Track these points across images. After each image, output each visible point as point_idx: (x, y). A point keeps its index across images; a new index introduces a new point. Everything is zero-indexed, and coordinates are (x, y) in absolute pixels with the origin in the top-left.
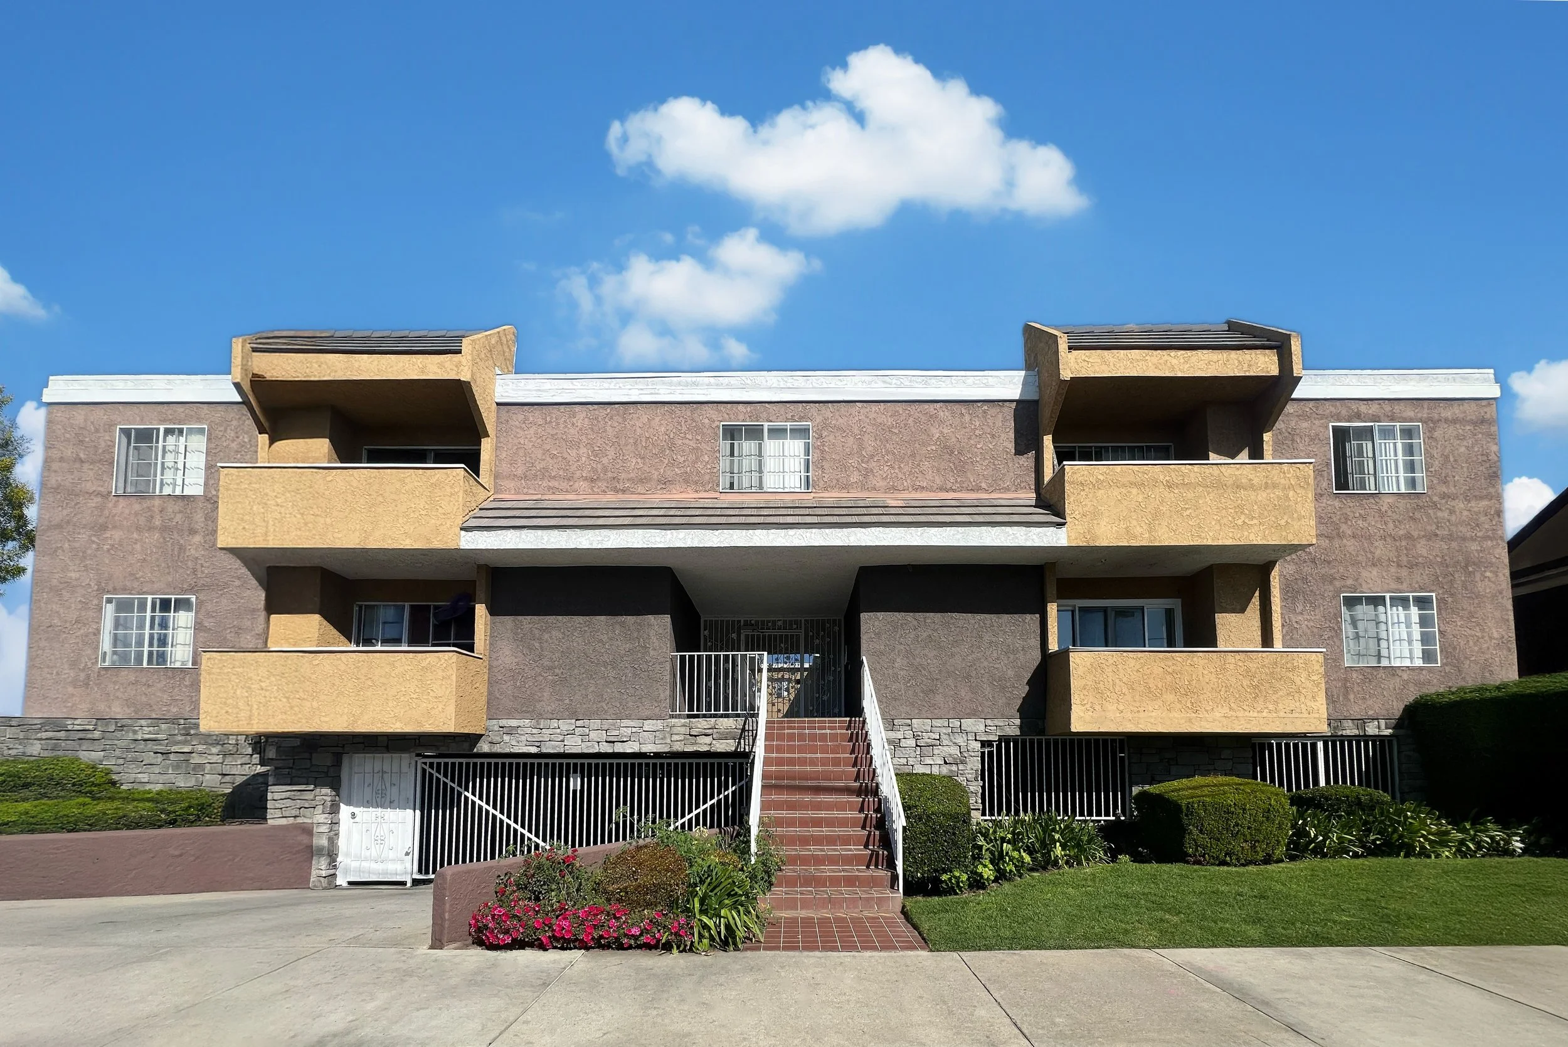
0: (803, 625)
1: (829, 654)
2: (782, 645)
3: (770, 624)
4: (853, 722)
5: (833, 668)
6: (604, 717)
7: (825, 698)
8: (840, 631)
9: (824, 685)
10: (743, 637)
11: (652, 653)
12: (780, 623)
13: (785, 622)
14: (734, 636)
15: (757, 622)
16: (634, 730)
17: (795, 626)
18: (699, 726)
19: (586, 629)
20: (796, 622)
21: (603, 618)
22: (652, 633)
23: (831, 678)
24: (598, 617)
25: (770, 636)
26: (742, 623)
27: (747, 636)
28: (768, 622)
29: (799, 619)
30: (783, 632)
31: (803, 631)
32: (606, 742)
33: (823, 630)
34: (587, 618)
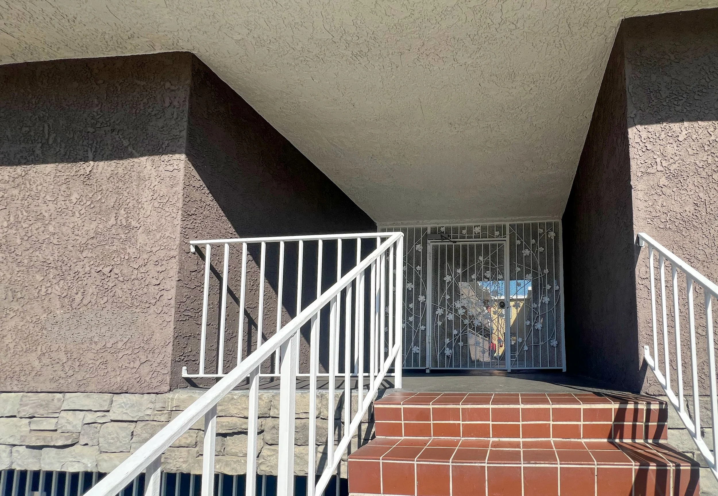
0: (508, 232)
1: (543, 269)
2: (481, 258)
3: (464, 232)
4: (629, 416)
5: (548, 287)
6: (32, 385)
7: (539, 326)
8: (556, 238)
9: (536, 309)
10: (430, 248)
11: (142, 238)
12: (477, 230)
13: (483, 228)
14: (419, 247)
15: (448, 229)
16: (90, 417)
17: (497, 233)
18: (234, 411)
19: (15, 192)
20: (499, 228)
21: (49, 168)
22: (147, 195)
23: (546, 300)
24: (41, 167)
25: (465, 247)
26: (429, 231)
27: (435, 249)
28: (463, 228)
29: (502, 223)
30: (482, 242)
31: (508, 238)
32: (28, 447)
33: (535, 237)
34: (19, 169)
